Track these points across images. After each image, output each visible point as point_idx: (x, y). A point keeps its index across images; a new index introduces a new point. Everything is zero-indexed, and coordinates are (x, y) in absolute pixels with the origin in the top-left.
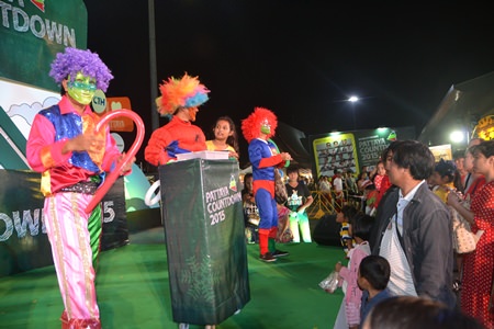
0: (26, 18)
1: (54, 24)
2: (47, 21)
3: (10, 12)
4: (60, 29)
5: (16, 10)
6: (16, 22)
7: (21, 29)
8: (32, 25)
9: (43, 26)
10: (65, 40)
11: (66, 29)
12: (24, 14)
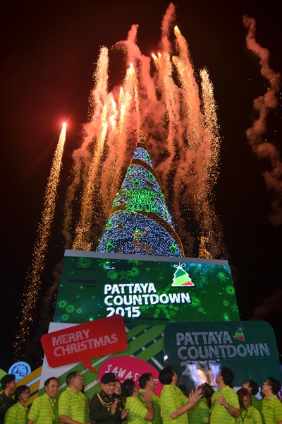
0: (234, 349)
1: (252, 345)
2: (248, 346)
3: (225, 349)
4: (257, 347)
5: (228, 347)
6: (229, 353)
7: (232, 356)
8: (239, 351)
9: (245, 349)
10: (261, 352)
11: (261, 345)
12: (232, 347)
